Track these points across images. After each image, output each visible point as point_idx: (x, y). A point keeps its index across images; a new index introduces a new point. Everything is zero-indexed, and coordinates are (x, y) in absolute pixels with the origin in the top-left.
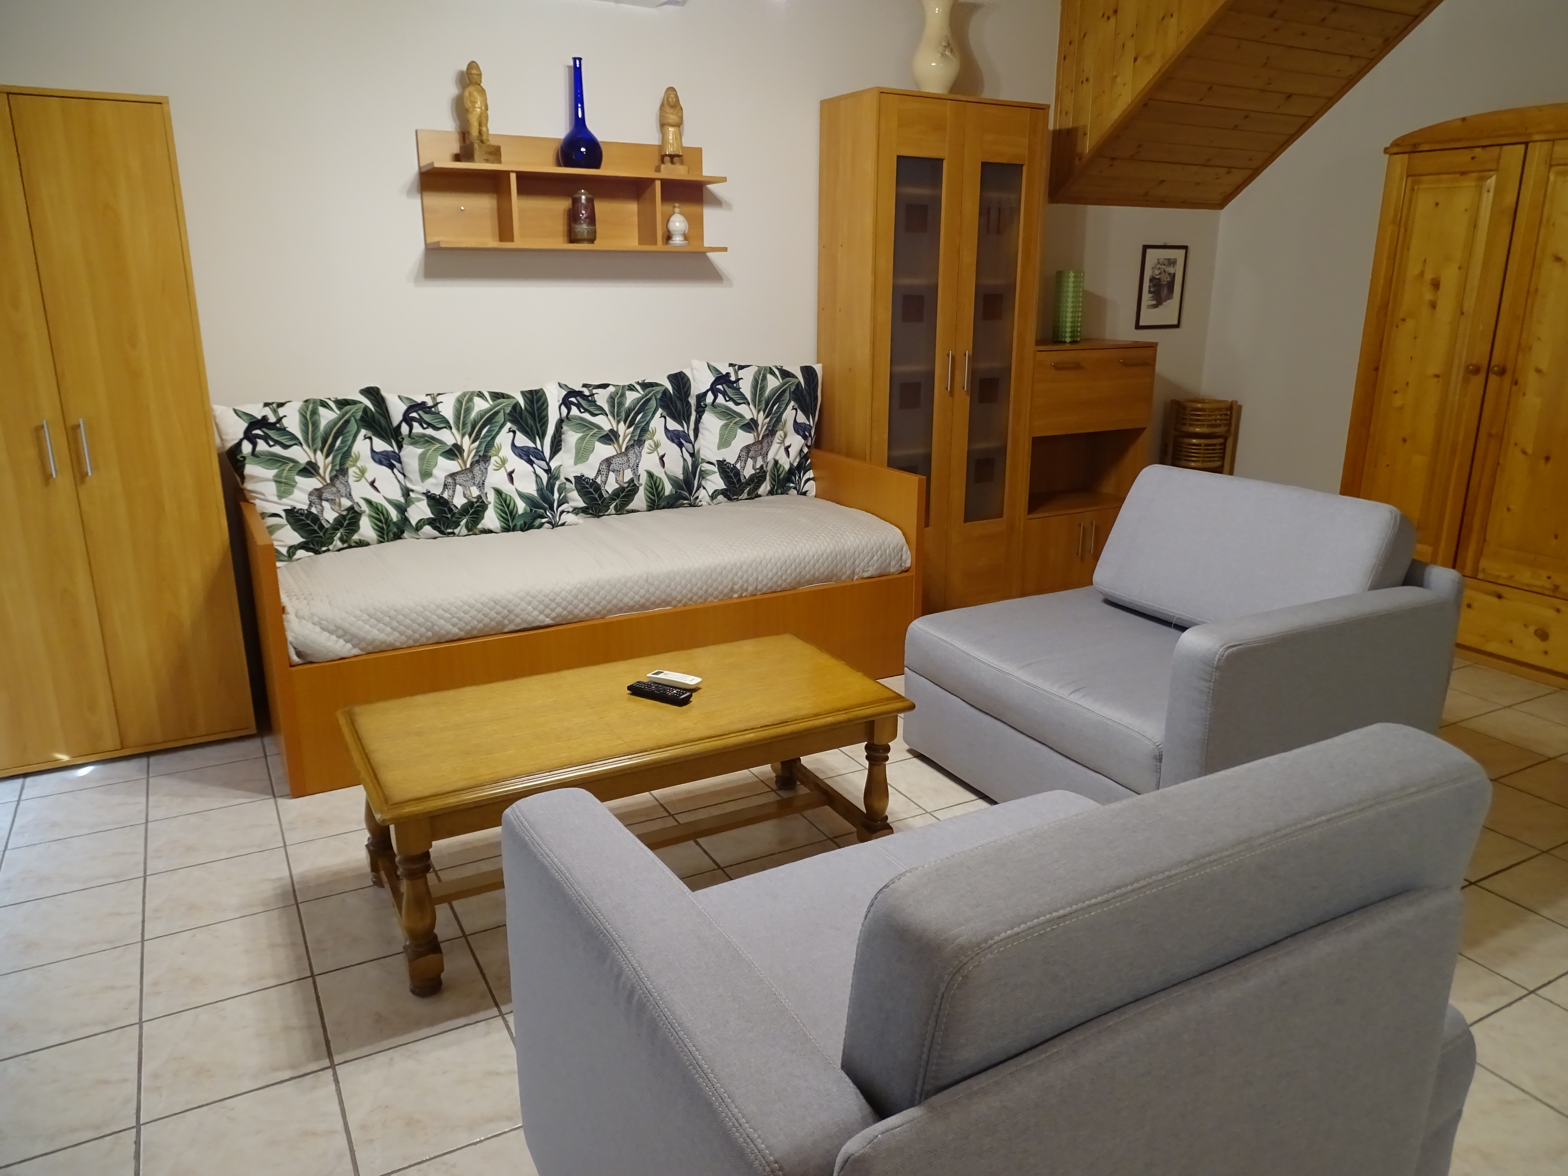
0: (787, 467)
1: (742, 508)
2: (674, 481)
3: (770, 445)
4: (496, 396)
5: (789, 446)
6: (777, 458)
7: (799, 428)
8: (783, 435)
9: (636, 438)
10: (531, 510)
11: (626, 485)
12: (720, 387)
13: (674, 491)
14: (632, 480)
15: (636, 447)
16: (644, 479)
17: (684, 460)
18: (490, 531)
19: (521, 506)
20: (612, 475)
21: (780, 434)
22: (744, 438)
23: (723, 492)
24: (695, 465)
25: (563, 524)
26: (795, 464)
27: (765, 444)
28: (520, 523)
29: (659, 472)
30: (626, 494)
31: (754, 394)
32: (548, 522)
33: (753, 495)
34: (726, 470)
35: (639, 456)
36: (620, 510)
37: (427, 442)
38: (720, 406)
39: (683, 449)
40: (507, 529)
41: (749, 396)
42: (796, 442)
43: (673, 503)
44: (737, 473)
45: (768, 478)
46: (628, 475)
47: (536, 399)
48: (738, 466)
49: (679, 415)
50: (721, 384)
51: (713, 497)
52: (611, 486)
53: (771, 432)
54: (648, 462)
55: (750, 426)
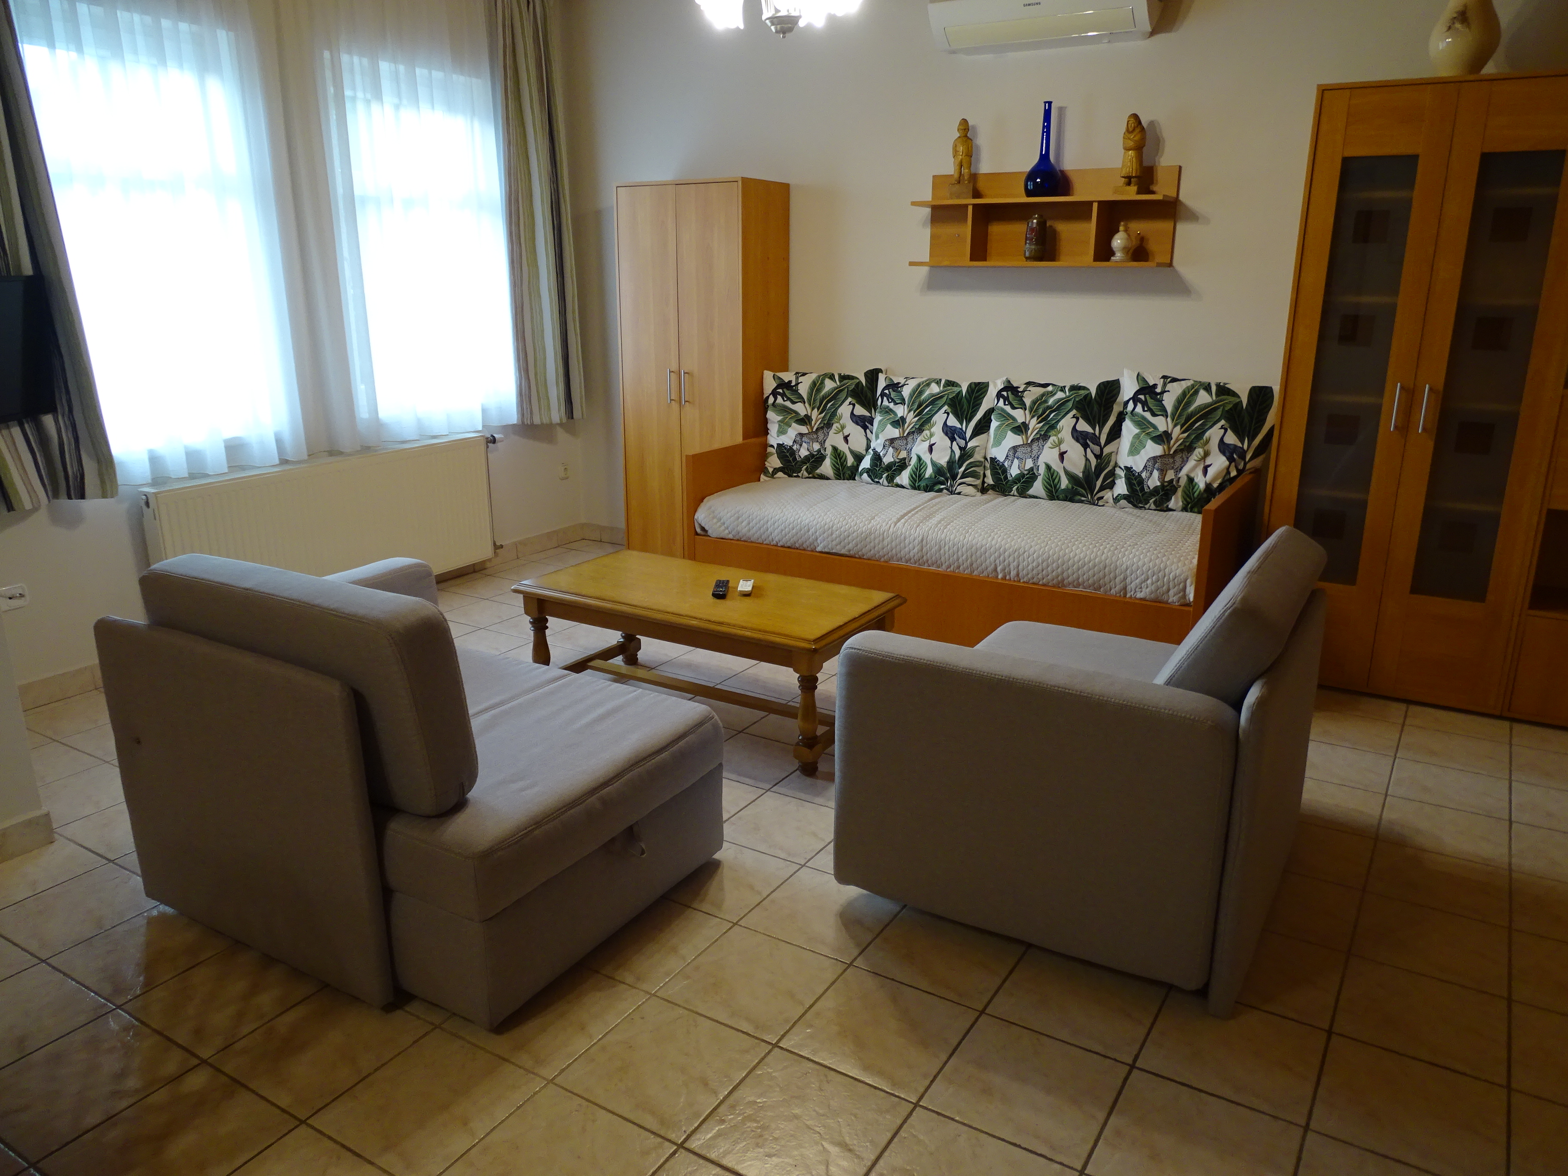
0: (1202, 486)
1: (1149, 516)
2: (1071, 476)
3: (1184, 462)
5: (1209, 466)
6: (1192, 475)
7: (1223, 447)
8: (1202, 453)
9: (1042, 433)
10: (936, 477)
11: (1026, 472)
12: (1142, 397)
13: (1070, 486)
14: (1032, 469)
15: (1041, 441)
16: (1042, 470)
17: (1087, 460)
18: (902, 487)
19: (929, 472)
20: (1016, 461)
21: (1199, 452)
22: (1153, 449)
23: (1125, 497)
24: (1099, 469)
25: (959, 493)
26: (1215, 485)
27: (1178, 458)
28: (923, 484)
29: (1056, 466)
30: (1027, 479)
31: (1176, 408)
32: (948, 490)
33: (1162, 506)
34: (1132, 477)
35: (1041, 449)
36: (1023, 494)
37: (887, 412)
38: (1138, 415)
39: (1088, 450)
40: (914, 487)
41: (1169, 409)
42: (1219, 463)
43: (1070, 496)
44: (1141, 482)
45: (1180, 492)
46: (1029, 464)
47: (978, 390)
48: (1144, 475)
49: (1094, 419)
50: (1145, 395)
51: (1116, 500)
52: (1014, 471)
53: (1187, 448)
54: (1048, 455)
55: (1163, 438)
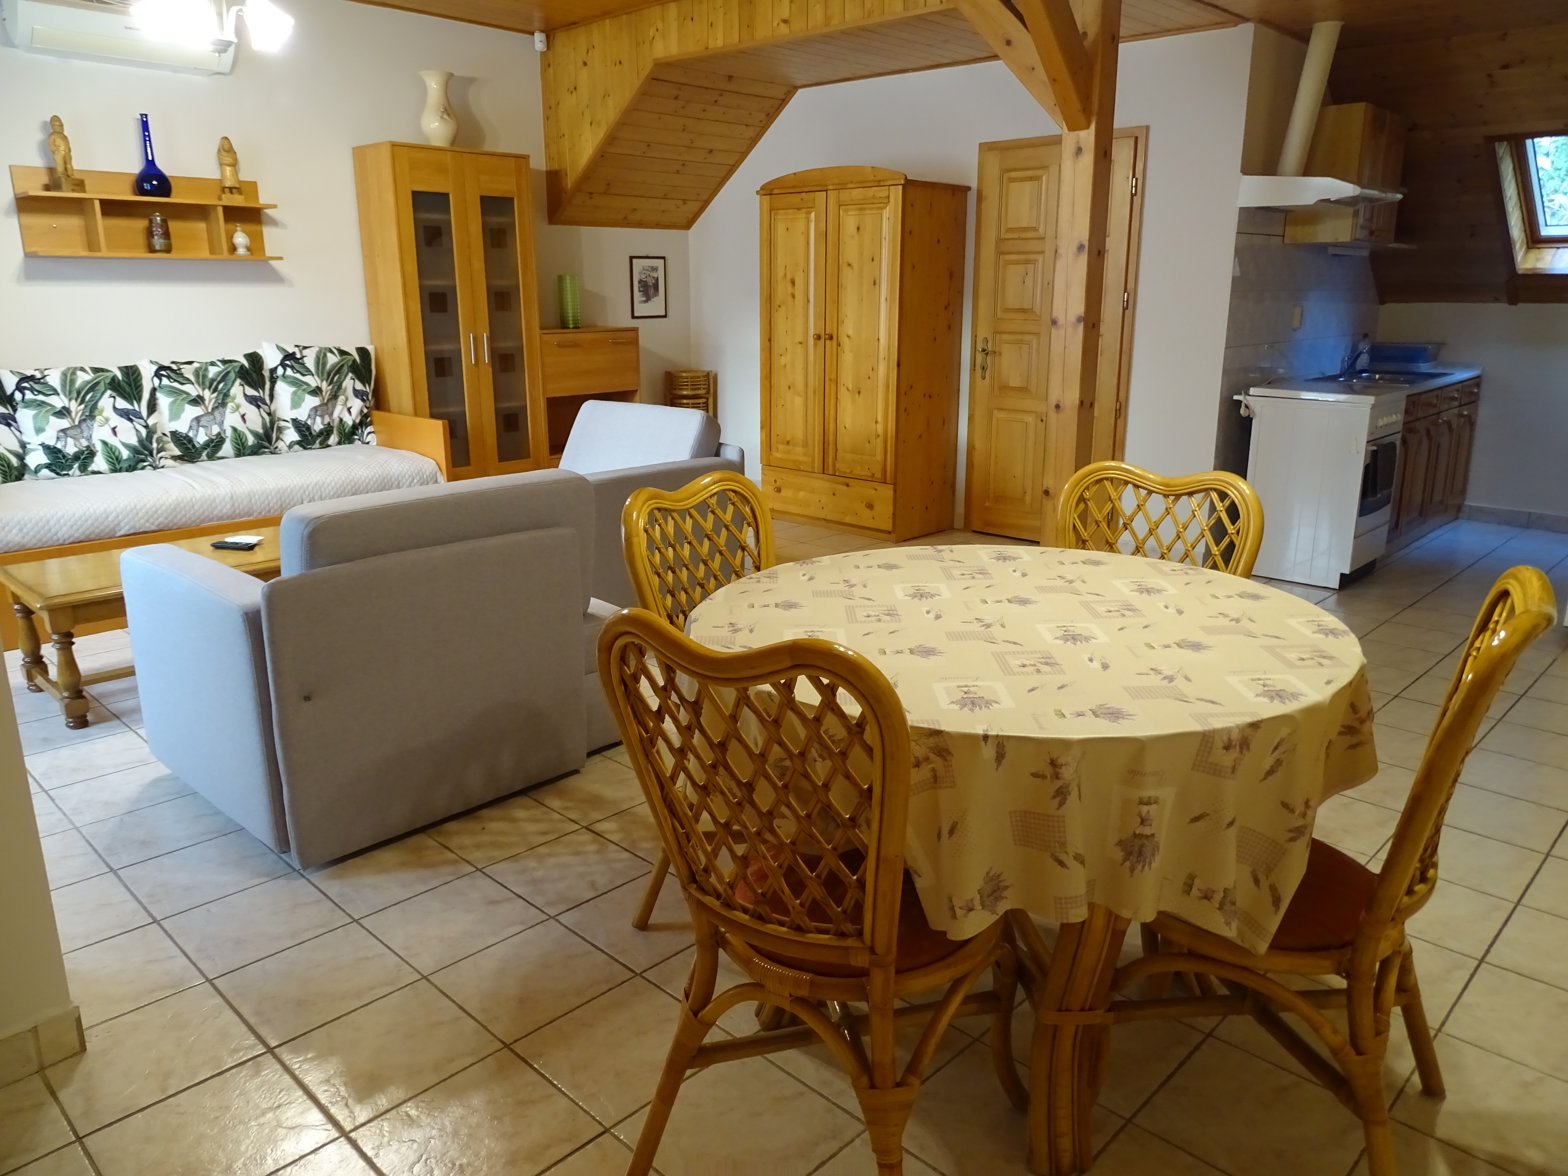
0: (350, 423)
2: (256, 434)
3: (334, 407)
4: (96, 370)
5: (351, 408)
6: (341, 416)
7: (357, 393)
8: (344, 398)
10: (134, 456)
13: (256, 442)
14: (219, 434)
15: (220, 408)
17: (263, 418)
18: (99, 473)
19: (125, 454)
20: (201, 430)
21: (341, 398)
22: (312, 401)
24: (272, 423)
25: (163, 467)
26: (358, 421)
27: (330, 405)
28: (125, 465)
30: (215, 444)
31: (317, 368)
32: (150, 465)
34: (300, 426)
35: (223, 415)
36: (211, 457)
37: (39, 405)
38: (289, 377)
39: (261, 410)
40: (114, 470)
41: (313, 369)
42: (357, 405)
43: (256, 451)
44: (309, 428)
45: (335, 432)
46: (215, 430)
47: (132, 373)
48: (309, 422)
49: (255, 384)
50: (289, 360)
51: (290, 446)
52: (201, 438)
53: (334, 397)
55: (316, 392)
